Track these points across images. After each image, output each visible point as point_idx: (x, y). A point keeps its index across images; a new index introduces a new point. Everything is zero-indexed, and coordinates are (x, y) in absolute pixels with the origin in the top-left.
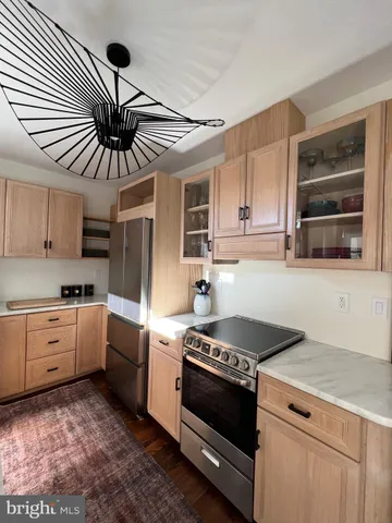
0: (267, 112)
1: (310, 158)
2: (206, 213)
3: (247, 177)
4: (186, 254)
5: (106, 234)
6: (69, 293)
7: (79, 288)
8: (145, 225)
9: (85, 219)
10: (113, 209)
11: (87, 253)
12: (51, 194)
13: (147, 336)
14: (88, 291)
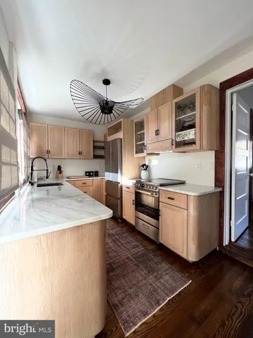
0: (164, 90)
1: (180, 108)
2: (143, 134)
3: (158, 118)
4: (136, 153)
5: (103, 148)
6: (89, 174)
7: (93, 172)
8: (119, 141)
9: (94, 142)
10: (105, 136)
11: (95, 157)
12: (81, 131)
13: (121, 187)
14: (96, 174)
